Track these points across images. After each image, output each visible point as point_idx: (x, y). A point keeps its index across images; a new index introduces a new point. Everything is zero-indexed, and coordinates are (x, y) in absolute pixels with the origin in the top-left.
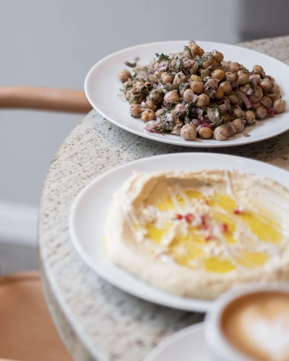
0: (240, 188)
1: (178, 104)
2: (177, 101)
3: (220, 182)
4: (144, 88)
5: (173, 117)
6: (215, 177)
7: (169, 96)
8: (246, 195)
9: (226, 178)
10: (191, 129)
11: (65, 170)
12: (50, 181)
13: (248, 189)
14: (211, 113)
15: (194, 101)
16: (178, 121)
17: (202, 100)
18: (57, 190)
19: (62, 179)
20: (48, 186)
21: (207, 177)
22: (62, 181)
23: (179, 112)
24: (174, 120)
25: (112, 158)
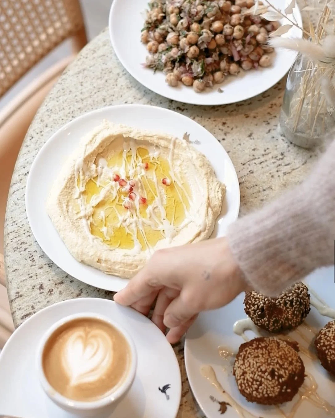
0: (178, 158)
1: (174, 47)
2: (174, 45)
3: (166, 148)
4: (157, 20)
5: (166, 60)
6: (162, 143)
7: (171, 37)
8: (180, 165)
9: (171, 146)
10: (173, 79)
11: (67, 87)
12: (51, 98)
13: (183, 161)
14: (196, 66)
15: (186, 51)
16: (169, 64)
17: (191, 53)
18: (51, 110)
19: (60, 98)
20: (46, 104)
21: (156, 141)
22: (60, 100)
23: (172, 57)
24: (166, 63)
25: (110, 82)
